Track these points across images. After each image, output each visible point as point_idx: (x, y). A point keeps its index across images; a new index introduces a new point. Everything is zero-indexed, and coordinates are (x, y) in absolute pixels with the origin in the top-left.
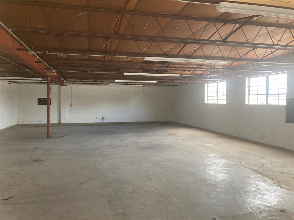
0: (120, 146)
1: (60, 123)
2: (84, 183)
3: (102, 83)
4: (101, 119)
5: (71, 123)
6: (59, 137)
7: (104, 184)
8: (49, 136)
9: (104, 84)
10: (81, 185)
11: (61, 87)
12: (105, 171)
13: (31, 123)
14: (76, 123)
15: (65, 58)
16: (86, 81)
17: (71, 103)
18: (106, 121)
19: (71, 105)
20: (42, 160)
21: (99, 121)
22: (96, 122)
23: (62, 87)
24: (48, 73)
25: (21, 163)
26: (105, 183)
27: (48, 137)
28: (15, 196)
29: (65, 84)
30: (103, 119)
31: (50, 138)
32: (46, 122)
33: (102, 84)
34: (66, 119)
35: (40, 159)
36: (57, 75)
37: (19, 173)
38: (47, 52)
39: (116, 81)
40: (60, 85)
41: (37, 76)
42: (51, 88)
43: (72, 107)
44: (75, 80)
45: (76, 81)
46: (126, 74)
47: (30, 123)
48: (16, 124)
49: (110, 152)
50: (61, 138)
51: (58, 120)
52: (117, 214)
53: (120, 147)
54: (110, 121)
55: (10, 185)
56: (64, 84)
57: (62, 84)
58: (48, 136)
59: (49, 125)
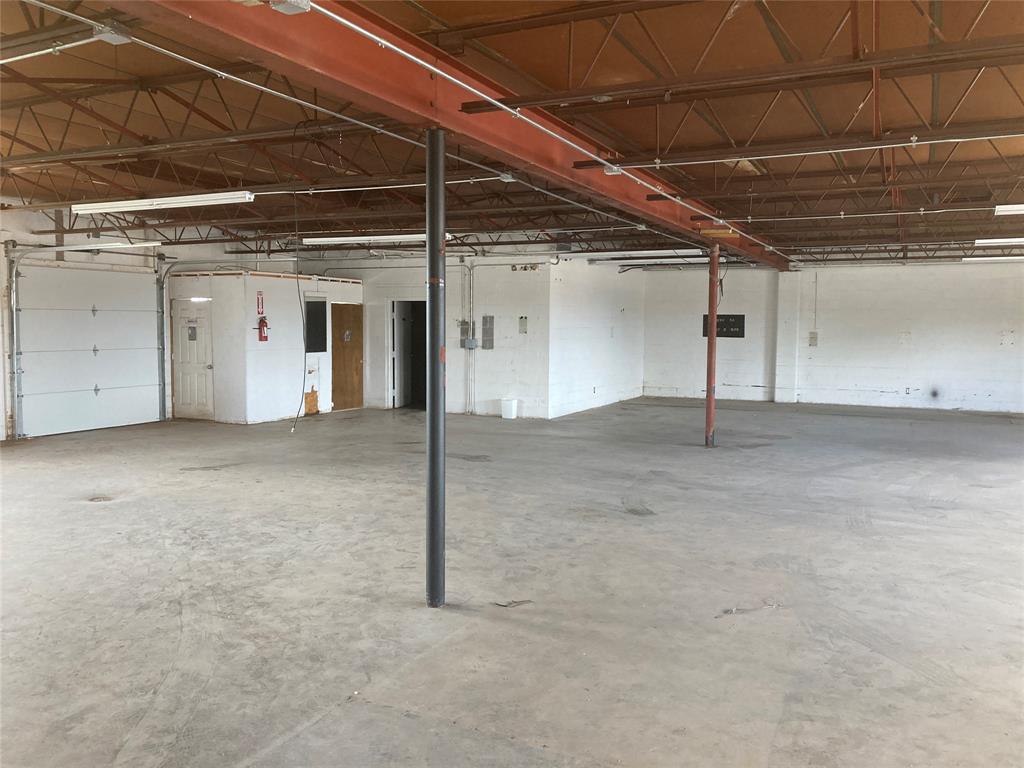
0: (955, 506)
1: (772, 401)
2: (740, 611)
3: (931, 254)
4: (928, 396)
5: (811, 404)
6: (742, 447)
7: (808, 632)
8: (710, 439)
9: (940, 257)
10: (726, 616)
11: (781, 278)
12: (837, 589)
13: (682, 396)
14: (826, 405)
15: (759, 174)
16: (867, 251)
17: (813, 331)
18: (945, 404)
19: (813, 340)
20: (651, 513)
21: (919, 401)
22: (907, 406)
23: (784, 276)
24: (706, 232)
25: (592, 510)
26: (811, 630)
27: (709, 443)
28: (530, 601)
29: (794, 267)
30: (935, 394)
31: (714, 446)
32: (704, 395)
33: (933, 257)
34: (793, 389)
35: (649, 508)
36: (738, 236)
37: (571, 540)
38: (658, 161)
39: (979, 242)
40: (776, 270)
41: (681, 243)
42: (721, 280)
43: (816, 345)
44: (829, 249)
45: (829, 253)
46: (1001, 210)
47: (679, 396)
48: (638, 394)
49: (899, 524)
50: (748, 452)
51: (767, 389)
52: (797, 748)
53: (953, 509)
54: (967, 407)
55: (534, 569)
56: (792, 264)
57: (782, 265)
58: (707, 438)
59: (713, 405)
